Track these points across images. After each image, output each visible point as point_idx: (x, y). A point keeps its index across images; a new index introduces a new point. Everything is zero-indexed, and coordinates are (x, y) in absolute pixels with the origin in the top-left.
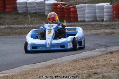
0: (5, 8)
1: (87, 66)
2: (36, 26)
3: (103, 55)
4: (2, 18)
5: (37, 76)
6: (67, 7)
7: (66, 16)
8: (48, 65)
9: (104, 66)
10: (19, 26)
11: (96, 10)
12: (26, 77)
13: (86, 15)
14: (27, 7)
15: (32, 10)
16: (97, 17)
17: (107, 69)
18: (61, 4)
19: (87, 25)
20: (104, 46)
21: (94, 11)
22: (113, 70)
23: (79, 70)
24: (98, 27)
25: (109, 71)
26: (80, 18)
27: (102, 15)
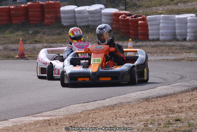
0: (43, 18)
1: (164, 108)
3: (187, 91)
4: (38, 33)
5: (93, 121)
6: (133, 19)
7: (131, 31)
9: (190, 108)
11: (175, 24)
12: (77, 123)
13: (161, 31)
14: (75, 17)
15: (82, 22)
16: (176, 34)
17: (195, 114)
18: (125, 14)
19: (161, 46)
21: (173, 25)
23: (154, 113)
24: (177, 49)
26: (151, 35)
27: (184, 31)
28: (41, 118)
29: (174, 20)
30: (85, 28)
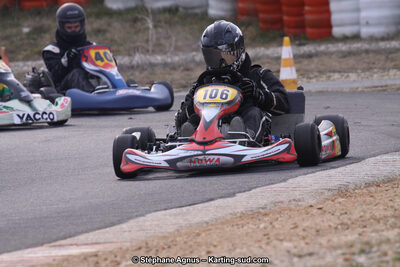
2: (176, 59)
4: (45, 32)
7: (285, 18)
8: (240, 209)
13: (364, 14)
19: (367, 52)
23: (365, 227)
26: (339, 26)
30: (167, 15)
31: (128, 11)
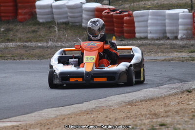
0: (16, 13)
1: (149, 112)
2: (67, 44)
3: (176, 94)
4: (11, 31)
6: (118, 14)
7: (115, 29)
8: (84, 109)
9: (177, 112)
10: (39, 44)
11: (165, 20)
12: (49, 128)
13: (149, 28)
14: (52, 13)
15: (60, 18)
16: (167, 31)
17: (182, 118)
18: (109, 9)
19: (150, 44)
20: (177, 79)
21: (163, 22)
22: (192, 119)
23: (136, 118)
24: (167, 48)
25: (186, 122)
26: (138, 33)
27: (175, 28)
28: (9, 124)
29: (164, 16)
30: (64, 25)
31: (47, 23)
